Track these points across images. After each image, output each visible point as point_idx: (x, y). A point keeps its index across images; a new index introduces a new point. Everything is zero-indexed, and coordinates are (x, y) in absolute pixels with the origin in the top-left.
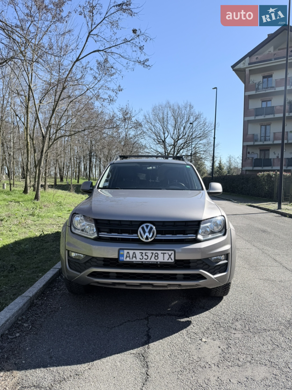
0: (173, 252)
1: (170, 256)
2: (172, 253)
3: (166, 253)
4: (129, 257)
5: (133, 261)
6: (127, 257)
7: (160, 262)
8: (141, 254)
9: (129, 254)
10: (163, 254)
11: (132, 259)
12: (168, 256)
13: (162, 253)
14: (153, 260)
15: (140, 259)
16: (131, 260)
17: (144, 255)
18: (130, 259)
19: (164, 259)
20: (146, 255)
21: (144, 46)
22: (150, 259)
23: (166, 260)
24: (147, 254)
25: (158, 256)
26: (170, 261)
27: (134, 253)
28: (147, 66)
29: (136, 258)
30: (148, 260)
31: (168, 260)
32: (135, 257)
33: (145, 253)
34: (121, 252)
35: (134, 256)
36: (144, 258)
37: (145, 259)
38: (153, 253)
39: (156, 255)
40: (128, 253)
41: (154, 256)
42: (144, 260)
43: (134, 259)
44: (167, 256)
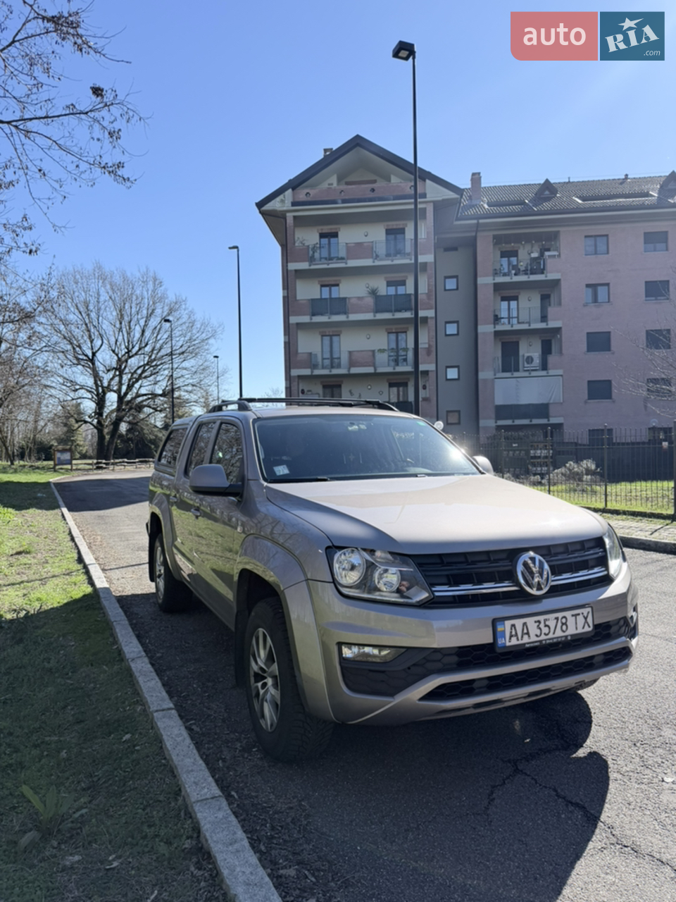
0: (589, 609)
1: (586, 618)
2: (588, 613)
3: (579, 614)
4: (516, 635)
5: (524, 644)
6: (511, 636)
7: (572, 636)
8: (537, 624)
9: (515, 628)
10: (574, 618)
11: (522, 640)
12: (583, 620)
13: (573, 615)
14: (559, 633)
15: (537, 636)
16: (520, 642)
17: (542, 626)
18: (518, 640)
19: (577, 628)
20: (546, 626)
21: (120, 130)
22: (554, 633)
23: (580, 630)
24: (547, 623)
25: (568, 623)
26: (587, 629)
27: (525, 624)
28: (124, 179)
29: (529, 636)
30: (551, 636)
31: (583, 628)
32: (528, 633)
33: (545, 620)
34: (500, 628)
35: (525, 631)
36: (543, 632)
37: (545, 634)
38: (557, 619)
39: (564, 620)
40: (513, 626)
41: (559, 624)
42: (543, 637)
43: (526, 640)
44: (581, 620)
